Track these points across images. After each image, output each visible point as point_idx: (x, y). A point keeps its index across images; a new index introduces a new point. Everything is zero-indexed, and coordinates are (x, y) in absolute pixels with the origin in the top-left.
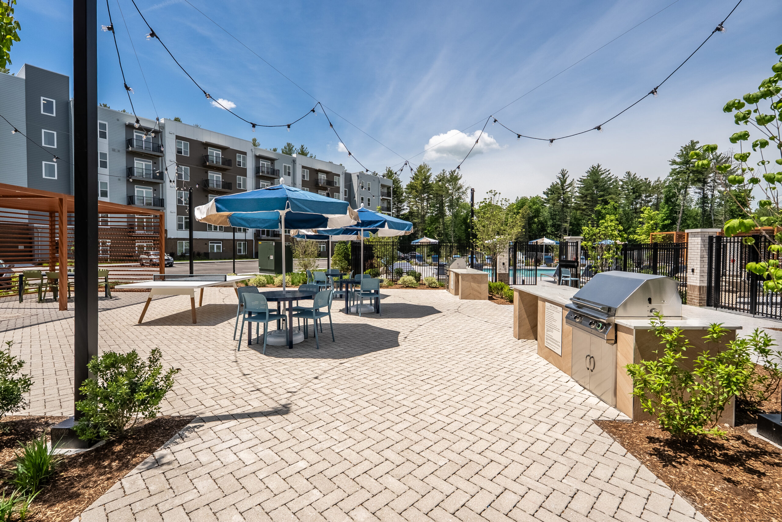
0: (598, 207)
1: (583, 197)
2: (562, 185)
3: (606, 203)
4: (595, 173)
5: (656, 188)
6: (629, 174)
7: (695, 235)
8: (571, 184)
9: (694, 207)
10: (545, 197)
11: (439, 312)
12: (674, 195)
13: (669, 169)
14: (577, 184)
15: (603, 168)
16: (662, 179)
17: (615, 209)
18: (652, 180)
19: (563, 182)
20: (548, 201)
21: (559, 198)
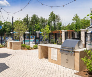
0: (35, 24)
1: (32, 22)
2: (27, 18)
3: (37, 23)
4: (34, 16)
5: (46, 21)
6: (41, 17)
7: (63, 31)
8: (29, 18)
9: (53, 26)
10: (23, 21)
11: (11, 55)
12: (50, 23)
13: (49, 17)
14: (31, 18)
15: (36, 15)
16: (47, 19)
17: (39, 25)
18: (46, 19)
19: (27, 17)
20: (24, 22)
21: (26, 21)
